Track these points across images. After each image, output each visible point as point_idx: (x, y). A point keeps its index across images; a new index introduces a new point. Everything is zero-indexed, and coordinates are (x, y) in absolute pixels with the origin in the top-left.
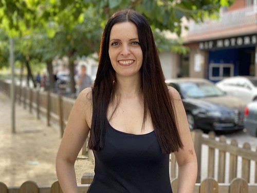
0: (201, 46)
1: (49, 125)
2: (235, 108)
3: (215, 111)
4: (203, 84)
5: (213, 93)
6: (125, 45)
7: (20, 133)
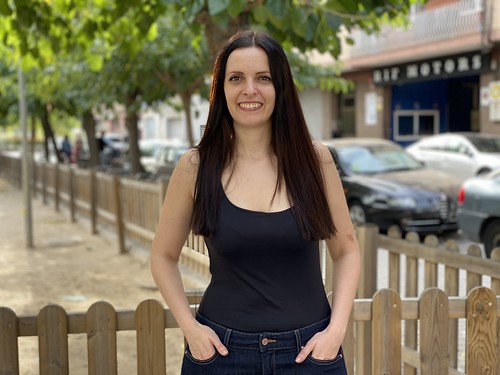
0: (377, 77)
1: (95, 232)
2: (442, 190)
3: (404, 197)
4: (381, 148)
5: (400, 165)
6: (250, 80)
7: (43, 248)
